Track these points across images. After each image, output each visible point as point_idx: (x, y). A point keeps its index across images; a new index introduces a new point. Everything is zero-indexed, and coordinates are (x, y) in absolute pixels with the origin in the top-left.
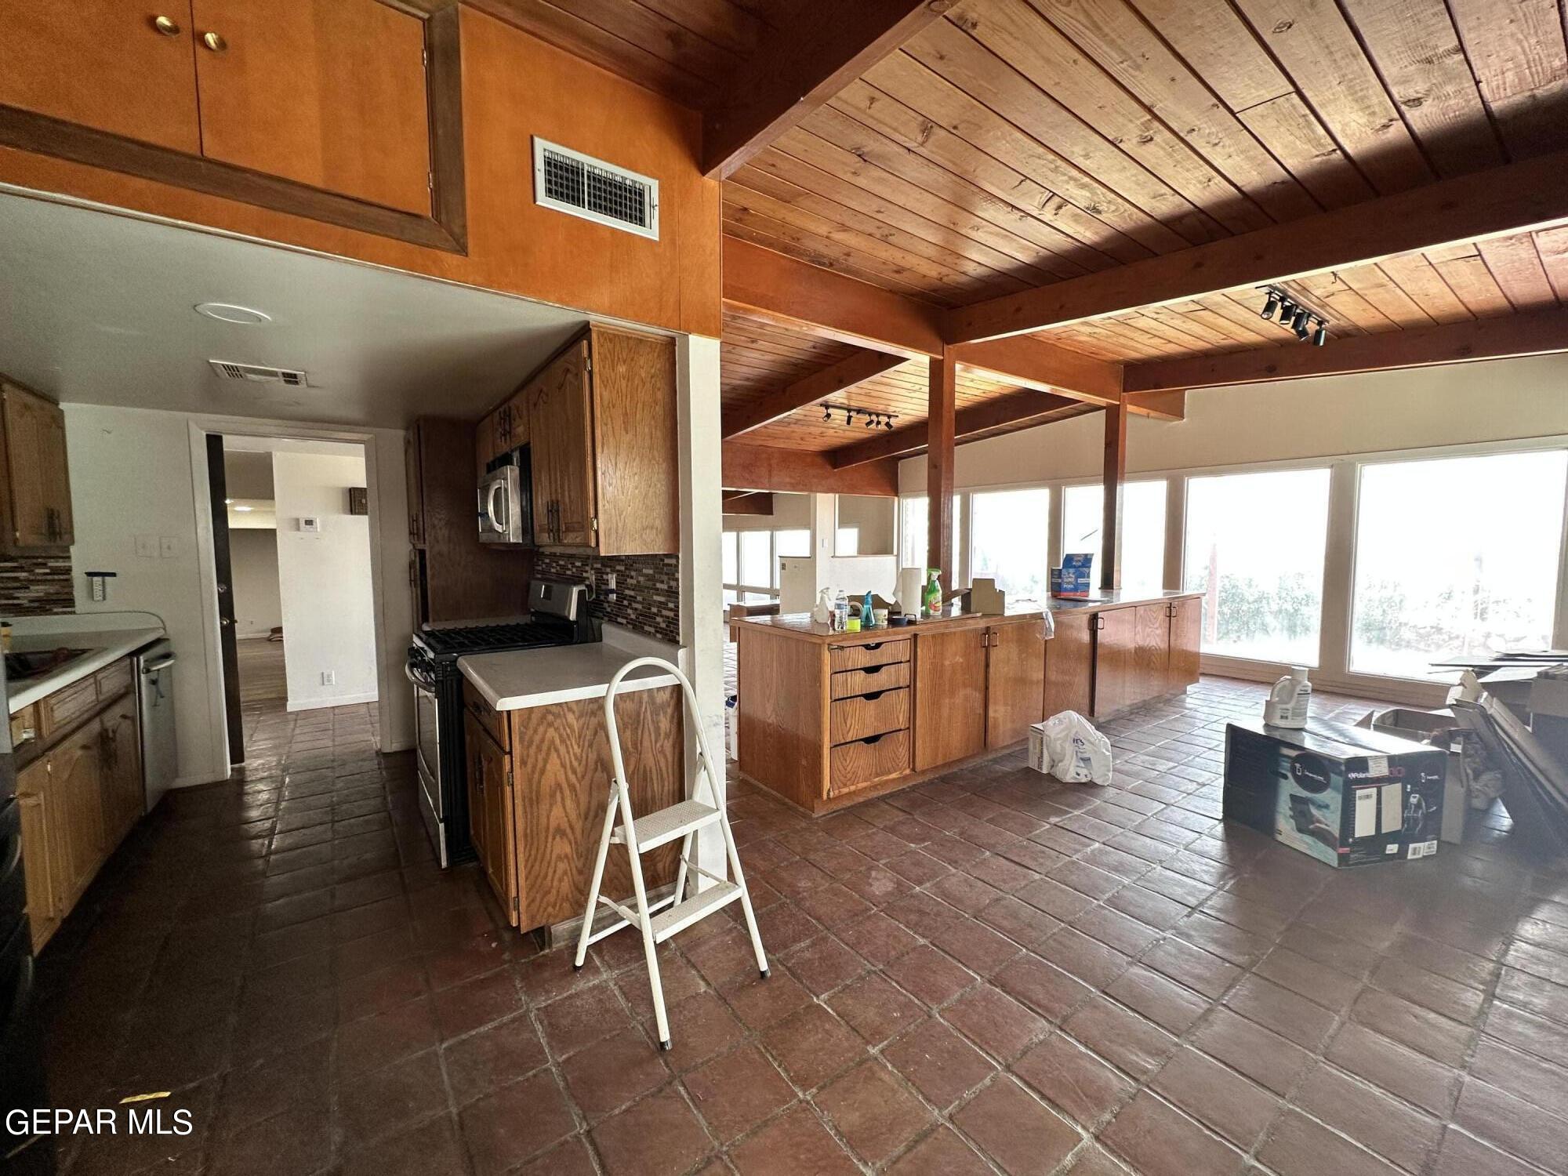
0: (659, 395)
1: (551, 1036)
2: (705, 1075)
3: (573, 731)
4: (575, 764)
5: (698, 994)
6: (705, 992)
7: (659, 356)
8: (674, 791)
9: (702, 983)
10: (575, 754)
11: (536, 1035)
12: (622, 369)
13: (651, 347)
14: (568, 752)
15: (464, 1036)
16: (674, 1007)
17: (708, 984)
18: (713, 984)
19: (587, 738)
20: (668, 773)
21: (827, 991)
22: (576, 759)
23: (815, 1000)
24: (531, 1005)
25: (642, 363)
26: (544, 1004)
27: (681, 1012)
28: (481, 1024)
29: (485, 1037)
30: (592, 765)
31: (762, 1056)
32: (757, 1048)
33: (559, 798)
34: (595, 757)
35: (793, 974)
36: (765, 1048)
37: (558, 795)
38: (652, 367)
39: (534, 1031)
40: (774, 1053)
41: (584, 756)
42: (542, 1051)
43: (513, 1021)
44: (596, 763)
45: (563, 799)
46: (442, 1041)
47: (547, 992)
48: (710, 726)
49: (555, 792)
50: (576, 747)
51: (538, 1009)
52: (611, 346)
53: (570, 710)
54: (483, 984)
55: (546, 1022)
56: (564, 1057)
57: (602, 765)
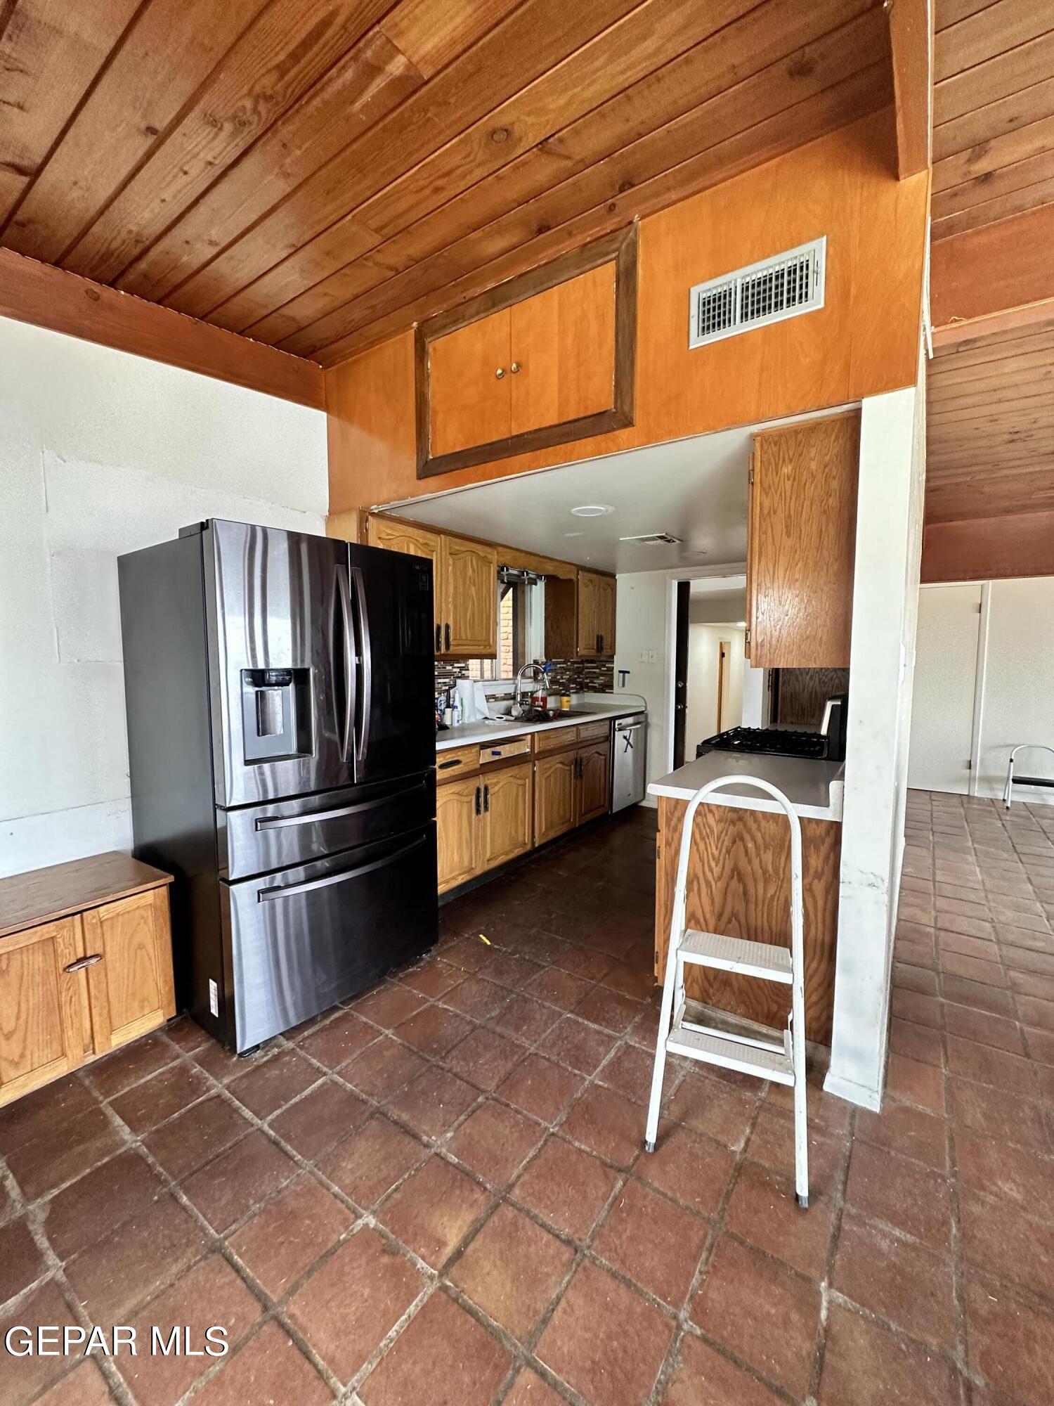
0: (835, 484)
1: (611, 1064)
2: (645, 1197)
3: (712, 831)
4: (713, 864)
5: (725, 1146)
6: (734, 1152)
7: (837, 439)
8: (823, 942)
9: (742, 1144)
10: (713, 854)
11: (605, 1055)
12: (787, 470)
13: (825, 432)
14: (707, 849)
15: (580, 1020)
16: (696, 1133)
17: (745, 1150)
18: (749, 1155)
19: (726, 843)
20: (816, 917)
21: (851, 1296)
22: (714, 859)
23: (823, 1284)
24: (627, 1037)
25: (813, 455)
26: (633, 1044)
27: (695, 1141)
28: (594, 1021)
29: (586, 1029)
30: (728, 870)
31: (700, 1247)
32: (705, 1236)
33: (696, 888)
34: (732, 864)
35: (835, 1238)
36: (712, 1246)
37: (695, 883)
38: (826, 455)
39: (607, 1052)
40: (711, 1259)
41: (721, 858)
42: (595, 1067)
43: (609, 1036)
44: (733, 871)
45: (699, 889)
46: (571, 1012)
47: (644, 1038)
48: (861, 884)
49: (692, 881)
50: (714, 848)
51: (626, 1043)
52: (775, 449)
53: (710, 811)
54: (620, 1000)
55: (619, 1054)
56: (601, 1083)
57: (738, 874)
